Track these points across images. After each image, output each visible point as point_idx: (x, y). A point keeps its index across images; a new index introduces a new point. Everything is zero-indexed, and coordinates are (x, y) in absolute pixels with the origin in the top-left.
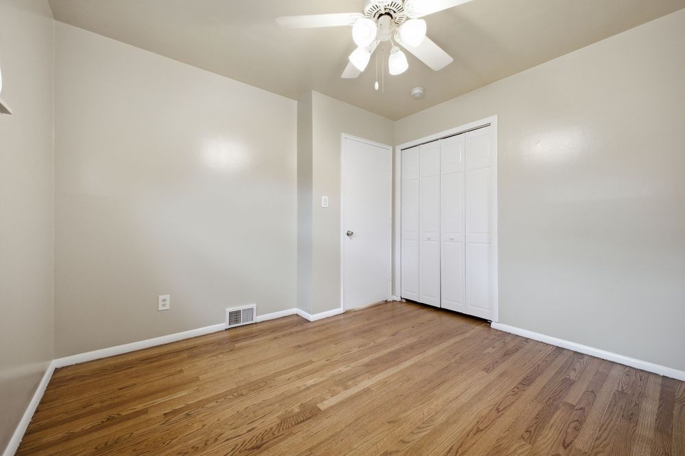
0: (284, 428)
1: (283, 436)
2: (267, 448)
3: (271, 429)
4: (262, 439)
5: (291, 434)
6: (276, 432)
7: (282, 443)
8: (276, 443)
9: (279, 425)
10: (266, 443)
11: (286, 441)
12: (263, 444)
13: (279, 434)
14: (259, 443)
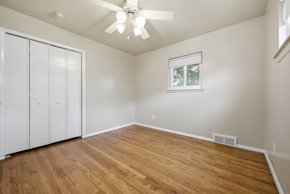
0: (161, 186)
1: (165, 186)
2: (173, 188)
3: (163, 191)
4: (170, 192)
5: (163, 183)
6: (165, 189)
7: (168, 184)
8: (170, 187)
9: (160, 189)
10: (171, 190)
11: (167, 184)
12: (172, 191)
13: (165, 187)
14: (172, 192)
